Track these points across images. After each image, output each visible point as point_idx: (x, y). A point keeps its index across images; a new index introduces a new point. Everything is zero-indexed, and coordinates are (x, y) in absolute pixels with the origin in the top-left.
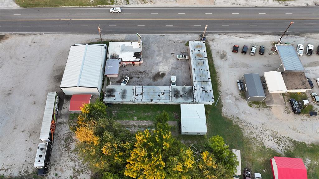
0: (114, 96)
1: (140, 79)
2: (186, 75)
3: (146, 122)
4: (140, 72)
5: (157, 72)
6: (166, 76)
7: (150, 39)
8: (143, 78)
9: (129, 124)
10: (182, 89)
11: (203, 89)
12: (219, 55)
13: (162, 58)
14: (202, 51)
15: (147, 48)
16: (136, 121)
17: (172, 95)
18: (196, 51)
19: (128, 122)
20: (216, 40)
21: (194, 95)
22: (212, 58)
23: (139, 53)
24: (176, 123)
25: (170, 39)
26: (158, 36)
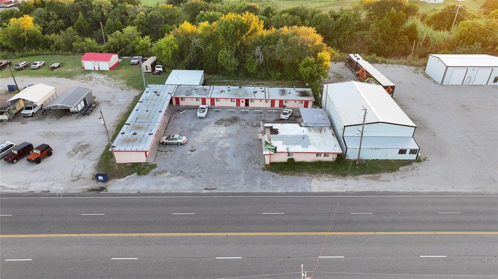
0: (297, 91)
5: (231, 125)
6: (214, 121)
11: (158, 93)
12: (88, 150)
17: (209, 90)
21: (175, 89)
25: (191, 178)
26: (223, 188)
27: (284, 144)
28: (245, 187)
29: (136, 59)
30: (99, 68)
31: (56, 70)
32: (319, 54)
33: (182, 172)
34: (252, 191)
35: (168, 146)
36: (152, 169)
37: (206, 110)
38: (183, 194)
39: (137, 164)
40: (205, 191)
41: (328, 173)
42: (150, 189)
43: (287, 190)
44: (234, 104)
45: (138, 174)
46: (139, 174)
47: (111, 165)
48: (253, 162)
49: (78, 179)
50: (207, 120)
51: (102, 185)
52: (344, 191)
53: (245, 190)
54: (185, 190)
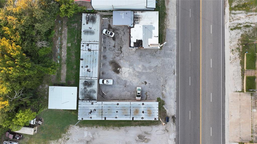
0: (87, 23)
1: (113, 48)
2: (116, 95)
3: (66, 54)
4: (121, 48)
5: (120, 65)
6: (115, 74)
7: (169, 57)
8: (114, 51)
9: (63, 39)
10: (93, 89)
11: (92, 111)
12: (144, 134)
13: (140, 71)
14: (143, 115)
15: (155, 55)
16: (66, 46)
17: (87, 79)
18: (142, 109)
19: (65, 39)
20: (167, 134)
21: (86, 101)
22: (139, 126)
23: (142, 46)
24: (64, 82)
25: (167, 81)
26: (173, 67)
33: (162, 86)
34: (176, 55)
40: (176, 74)
43: (175, 40)
48: (155, 54)
49: (166, 130)
50: (115, 79)
51: (171, 118)
52: (176, 17)
53: (175, 58)
54: (174, 82)
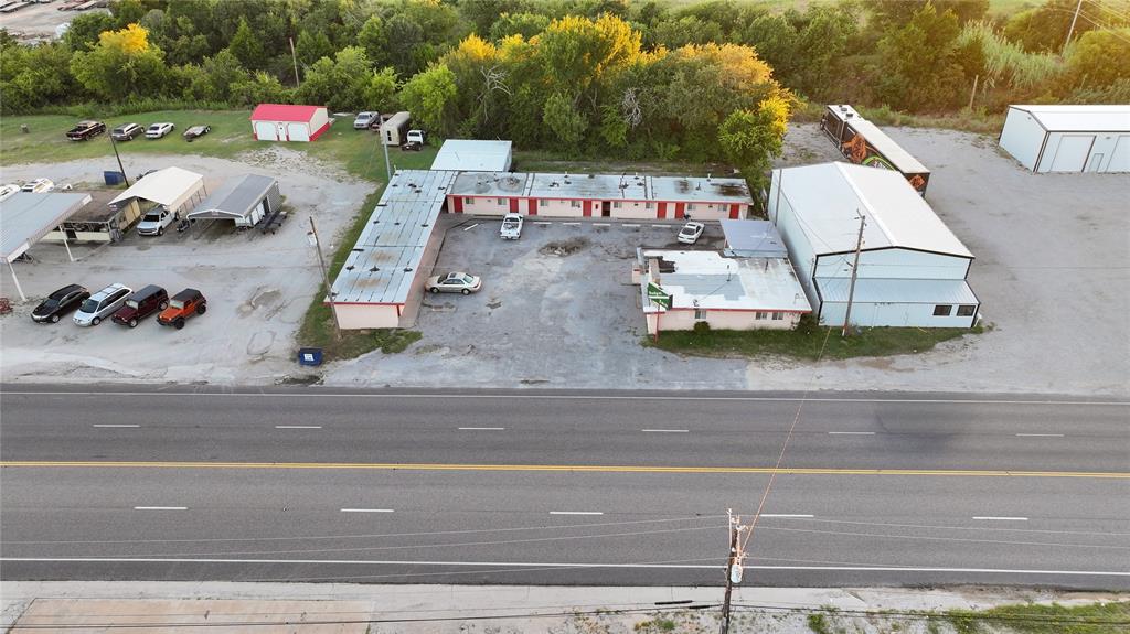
0: (714, 184)
5: (574, 255)
6: (538, 245)
8: (625, 244)
11: (418, 188)
12: (277, 303)
15: (616, 329)
17: (526, 182)
20: (242, 359)
21: (453, 180)
25: (494, 361)
26: (561, 380)
27: (686, 292)
28: (605, 379)
29: (366, 117)
30: (288, 137)
31: (197, 142)
32: (764, 105)
33: (473, 347)
34: (622, 387)
35: (442, 296)
36: (411, 342)
37: (520, 222)
38: (479, 391)
39: (380, 331)
40: (522, 387)
41: (781, 352)
42: (409, 379)
43: (694, 385)
44: (579, 212)
45: (383, 351)
46: (386, 351)
47: (327, 333)
48: (621, 330)
49: (263, 359)
50: (521, 245)
51: (311, 371)
52: (816, 389)
53: (607, 384)
54: (483, 383)
